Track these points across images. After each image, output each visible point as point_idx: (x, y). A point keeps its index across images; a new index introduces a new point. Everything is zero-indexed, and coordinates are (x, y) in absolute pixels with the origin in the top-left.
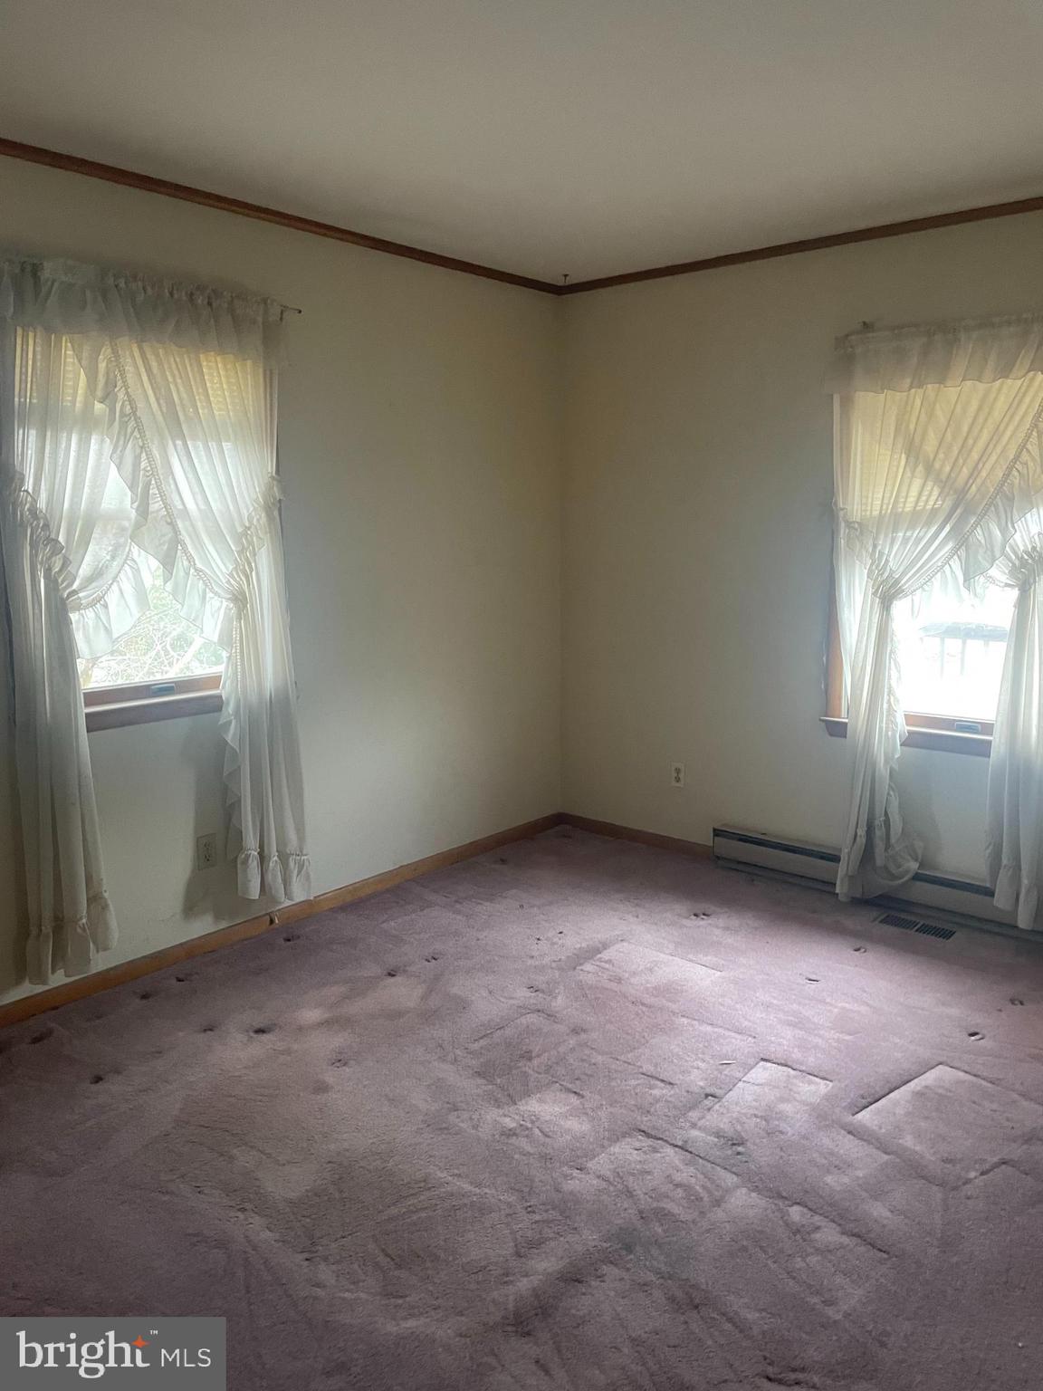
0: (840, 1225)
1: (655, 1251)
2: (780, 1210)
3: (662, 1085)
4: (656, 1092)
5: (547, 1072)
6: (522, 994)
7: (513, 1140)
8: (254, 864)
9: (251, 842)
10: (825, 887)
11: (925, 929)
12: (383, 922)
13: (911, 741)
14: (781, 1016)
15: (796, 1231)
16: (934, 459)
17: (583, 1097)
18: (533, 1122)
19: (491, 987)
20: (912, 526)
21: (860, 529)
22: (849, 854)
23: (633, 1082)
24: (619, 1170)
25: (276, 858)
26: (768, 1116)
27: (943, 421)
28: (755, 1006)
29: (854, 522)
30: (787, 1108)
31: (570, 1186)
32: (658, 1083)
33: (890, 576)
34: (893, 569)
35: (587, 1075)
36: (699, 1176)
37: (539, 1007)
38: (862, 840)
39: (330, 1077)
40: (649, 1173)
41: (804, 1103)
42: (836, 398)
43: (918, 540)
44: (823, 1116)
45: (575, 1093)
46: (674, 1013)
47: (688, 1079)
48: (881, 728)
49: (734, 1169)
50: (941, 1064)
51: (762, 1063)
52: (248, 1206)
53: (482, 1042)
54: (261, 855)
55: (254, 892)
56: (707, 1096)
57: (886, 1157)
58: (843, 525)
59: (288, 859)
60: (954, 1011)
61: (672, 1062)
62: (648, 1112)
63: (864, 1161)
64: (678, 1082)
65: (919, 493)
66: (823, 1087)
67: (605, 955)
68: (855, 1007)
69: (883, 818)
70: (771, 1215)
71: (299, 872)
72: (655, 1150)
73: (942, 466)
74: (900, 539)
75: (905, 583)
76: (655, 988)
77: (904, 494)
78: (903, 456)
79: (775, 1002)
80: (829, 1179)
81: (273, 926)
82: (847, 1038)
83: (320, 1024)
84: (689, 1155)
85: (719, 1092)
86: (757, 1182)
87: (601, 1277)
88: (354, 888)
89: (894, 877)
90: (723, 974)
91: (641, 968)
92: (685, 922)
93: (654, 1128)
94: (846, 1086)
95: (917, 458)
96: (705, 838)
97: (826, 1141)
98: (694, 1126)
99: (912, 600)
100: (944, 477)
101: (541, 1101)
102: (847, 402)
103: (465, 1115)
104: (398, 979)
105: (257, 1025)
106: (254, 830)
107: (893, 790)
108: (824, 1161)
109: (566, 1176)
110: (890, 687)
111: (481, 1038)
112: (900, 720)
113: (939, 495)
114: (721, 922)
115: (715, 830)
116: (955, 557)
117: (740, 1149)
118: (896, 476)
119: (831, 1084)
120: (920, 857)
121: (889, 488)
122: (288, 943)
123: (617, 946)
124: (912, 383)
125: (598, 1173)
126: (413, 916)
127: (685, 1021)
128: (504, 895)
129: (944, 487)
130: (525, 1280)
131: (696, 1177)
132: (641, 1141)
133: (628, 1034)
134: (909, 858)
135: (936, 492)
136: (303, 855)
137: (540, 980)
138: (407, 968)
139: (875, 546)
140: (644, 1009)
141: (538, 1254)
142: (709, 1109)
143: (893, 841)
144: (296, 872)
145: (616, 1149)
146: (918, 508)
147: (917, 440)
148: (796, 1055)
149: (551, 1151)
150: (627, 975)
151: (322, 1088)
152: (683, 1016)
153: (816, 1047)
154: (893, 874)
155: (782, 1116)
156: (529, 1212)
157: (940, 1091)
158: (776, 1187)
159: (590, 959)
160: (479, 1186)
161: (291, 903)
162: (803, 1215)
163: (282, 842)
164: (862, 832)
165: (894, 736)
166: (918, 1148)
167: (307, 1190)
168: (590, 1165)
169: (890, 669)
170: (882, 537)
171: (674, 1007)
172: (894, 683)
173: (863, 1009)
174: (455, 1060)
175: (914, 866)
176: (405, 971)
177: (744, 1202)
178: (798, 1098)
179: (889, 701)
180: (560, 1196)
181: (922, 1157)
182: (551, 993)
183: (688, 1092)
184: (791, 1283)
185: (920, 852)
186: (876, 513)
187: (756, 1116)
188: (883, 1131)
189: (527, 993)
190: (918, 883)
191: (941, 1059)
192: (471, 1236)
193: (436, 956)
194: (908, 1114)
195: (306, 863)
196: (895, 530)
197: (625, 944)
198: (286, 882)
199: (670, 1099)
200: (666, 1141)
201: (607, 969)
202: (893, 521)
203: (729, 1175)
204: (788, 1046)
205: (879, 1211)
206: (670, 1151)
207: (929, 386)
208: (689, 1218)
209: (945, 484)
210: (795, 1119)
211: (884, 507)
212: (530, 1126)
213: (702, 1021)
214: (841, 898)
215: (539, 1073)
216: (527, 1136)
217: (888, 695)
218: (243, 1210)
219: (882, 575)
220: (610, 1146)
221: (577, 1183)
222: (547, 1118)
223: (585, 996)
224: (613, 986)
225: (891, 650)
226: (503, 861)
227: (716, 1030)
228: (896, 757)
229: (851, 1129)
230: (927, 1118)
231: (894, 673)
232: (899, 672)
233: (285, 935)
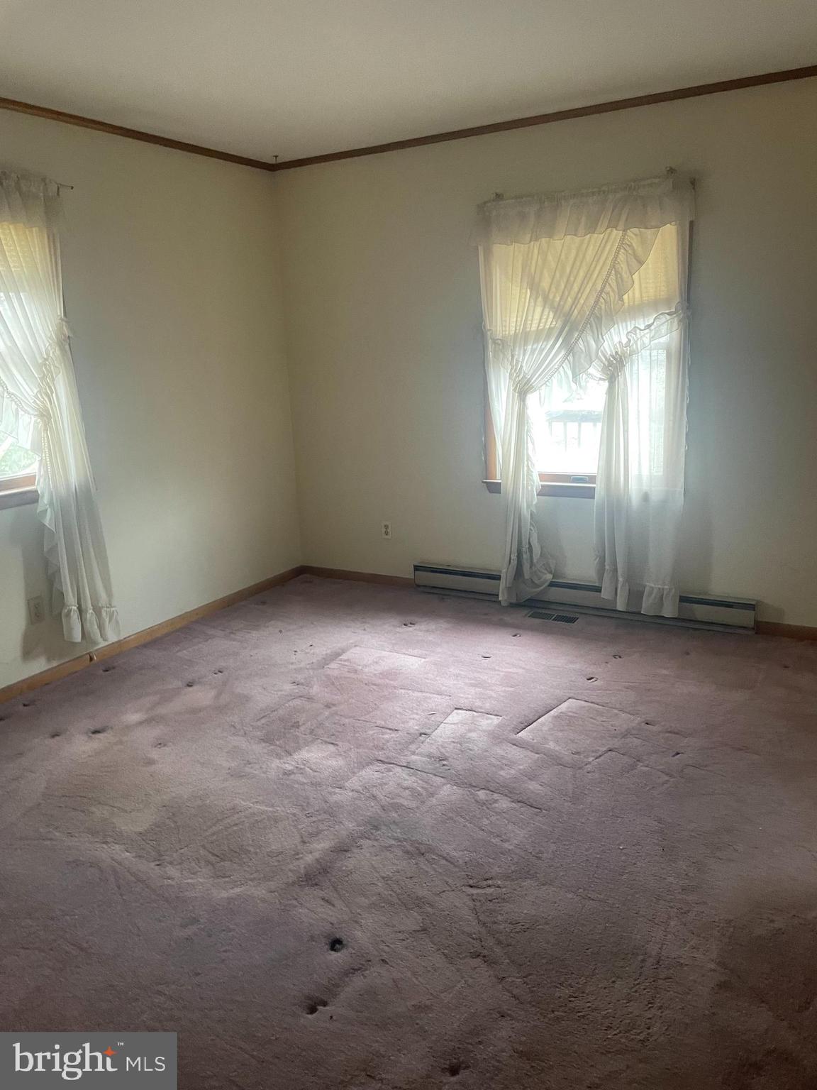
0: (510, 797)
1: (393, 827)
2: (472, 794)
3: (391, 732)
4: (386, 736)
5: (311, 733)
6: (288, 687)
7: (292, 777)
8: (75, 616)
9: (71, 600)
10: (492, 597)
11: (559, 618)
12: (178, 652)
13: (545, 492)
14: (467, 681)
15: (483, 803)
16: (549, 292)
17: (337, 745)
18: (304, 765)
19: (264, 686)
20: (537, 340)
21: (502, 344)
22: (507, 572)
23: (371, 732)
24: (366, 785)
25: (91, 611)
26: (461, 741)
27: (553, 265)
28: (450, 677)
29: (498, 339)
30: (473, 735)
31: (333, 799)
32: (388, 731)
33: (524, 376)
34: (526, 372)
35: (339, 732)
36: (419, 782)
37: (300, 694)
38: (514, 563)
39: (154, 754)
40: (385, 784)
41: (484, 731)
42: (481, 249)
43: (542, 350)
44: (497, 737)
45: (332, 744)
46: (395, 687)
47: (406, 726)
48: (523, 484)
49: (441, 775)
50: (570, 698)
51: (456, 711)
52: (109, 839)
53: (263, 721)
54: (80, 609)
55: (77, 636)
56: (421, 734)
57: (537, 755)
58: (490, 341)
59: (100, 612)
60: (577, 666)
61: (396, 717)
62: (383, 749)
63: (524, 760)
64: (401, 729)
65: (541, 318)
66: (496, 720)
67: (344, 657)
68: (514, 670)
69: (527, 546)
70: (467, 798)
71: (110, 622)
72: (389, 770)
73: (554, 297)
74: (530, 350)
75: (534, 382)
76: (381, 674)
77: (530, 318)
78: (529, 290)
79: (462, 673)
80: (502, 773)
81: (93, 662)
82: (510, 689)
83: (141, 723)
84: (411, 770)
85: (428, 731)
86: (457, 780)
87: (360, 847)
88: (151, 630)
89: (538, 586)
90: (427, 660)
91: (370, 662)
92: (398, 629)
93: (388, 758)
94: (511, 718)
95: (538, 293)
96: (408, 573)
97: (500, 752)
98: (414, 753)
99: (540, 394)
100: (556, 304)
101: (308, 751)
102: (488, 252)
103: (257, 766)
104: (195, 688)
105: (93, 729)
106: (72, 590)
107: (533, 526)
108: (498, 763)
109: (330, 793)
110: (528, 454)
111: (262, 718)
112: (536, 478)
113: (554, 318)
114: (423, 627)
115: (415, 566)
116: (566, 361)
117: (445, 762)
118: (524, 306)
119: (501, 718)
120: (553, 571)
121: (520, 313)
122: (107, 673)
123: (353, 650)
124: (531, 237)
125: (352, 788)
126: (200, 645)
127: (403, 691)
128: (267, 625)
129: (557, 311)
130: (310, 856)
131: (417, 782)
132: (378, 766)
133: (365, 704)
134: (546, 572)
135: (551, 315)
136: (112, 607)
137: (300, 678)
138: (201, 680)
139: (513, 356)
140: (374, 687)
141: (317, 840)
142: (422, 743)
143: (535, 561)
144: (107, 620)
145: (363, 773)
146: (540, 328)
147: (537, 280)
148: (478, 703)
149: (319, 780)
150: (360, 668)
151: (151, 762)
152: (401, 689)
153: (490, 697)
154: (536, 584)
155: (470, 740)
156: (308, 817)
157: (570, 714)
158: (468, 781)
159: (333, 660)
160: (272, 806)
161: (107, 643)
162: (487, 794)
163: (95, 598)
164: (514, 557)
165: (532, 488)
166: (557, 748)
167: (150, 825)
168: (346, 784)
169: (527, 443)
170: (517, 349)
171: (395, 684)
172: (530, 452)
173: (520, 671)
174: (245, 734)
175: (549, 577)
176: (199, 683)
177: (448, 792)
178: (480, 728)
179: (528, 466)
180: (328, 805)
181: (560, 753)
182: (308, 684)
183: (408, 733)
184: (481, 833)
185: (553, 567)
186: (512, 332)
187: (454, 742)
188: (535, 741)
189: (292, 687)
190: (554, 588)
191: (571, 695)
192: (271, 836)
193: (221, 670)
194: (551, 729)
195: (115, 613)
196: (526, 344)
197: (358, 648)
198: (101, 627)
199: (396, 739)
200: (396, 764)
201: (346, 665)
202: (524, 337)
203: (438, 779)
204: (472, 698)
205: (533, 786)
206: (398, 769)
207: (543, 240)
208: (414, 805)
209: (557, 310)
210: (478, 740)
211: (518, 328)
212: (302, 767)
213: (414, 691)
214: (503, 604)
215: (305, 735)
216: (302, 773)
217: (527, 461)
218: (106, 843)
219: (519, 376)
220: (359, 772)
221: (340, 797)
222: (314, 761)
223: (333, 684)
224: (352, 675)
225: (527, 431)
226: (264, 603)
227: (424, 694)
228: (534, 503)
229: (514, 742)
230: (561, 731)
231: (530, 445)
232: (533, 444)
233: (104, 669)
